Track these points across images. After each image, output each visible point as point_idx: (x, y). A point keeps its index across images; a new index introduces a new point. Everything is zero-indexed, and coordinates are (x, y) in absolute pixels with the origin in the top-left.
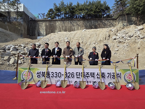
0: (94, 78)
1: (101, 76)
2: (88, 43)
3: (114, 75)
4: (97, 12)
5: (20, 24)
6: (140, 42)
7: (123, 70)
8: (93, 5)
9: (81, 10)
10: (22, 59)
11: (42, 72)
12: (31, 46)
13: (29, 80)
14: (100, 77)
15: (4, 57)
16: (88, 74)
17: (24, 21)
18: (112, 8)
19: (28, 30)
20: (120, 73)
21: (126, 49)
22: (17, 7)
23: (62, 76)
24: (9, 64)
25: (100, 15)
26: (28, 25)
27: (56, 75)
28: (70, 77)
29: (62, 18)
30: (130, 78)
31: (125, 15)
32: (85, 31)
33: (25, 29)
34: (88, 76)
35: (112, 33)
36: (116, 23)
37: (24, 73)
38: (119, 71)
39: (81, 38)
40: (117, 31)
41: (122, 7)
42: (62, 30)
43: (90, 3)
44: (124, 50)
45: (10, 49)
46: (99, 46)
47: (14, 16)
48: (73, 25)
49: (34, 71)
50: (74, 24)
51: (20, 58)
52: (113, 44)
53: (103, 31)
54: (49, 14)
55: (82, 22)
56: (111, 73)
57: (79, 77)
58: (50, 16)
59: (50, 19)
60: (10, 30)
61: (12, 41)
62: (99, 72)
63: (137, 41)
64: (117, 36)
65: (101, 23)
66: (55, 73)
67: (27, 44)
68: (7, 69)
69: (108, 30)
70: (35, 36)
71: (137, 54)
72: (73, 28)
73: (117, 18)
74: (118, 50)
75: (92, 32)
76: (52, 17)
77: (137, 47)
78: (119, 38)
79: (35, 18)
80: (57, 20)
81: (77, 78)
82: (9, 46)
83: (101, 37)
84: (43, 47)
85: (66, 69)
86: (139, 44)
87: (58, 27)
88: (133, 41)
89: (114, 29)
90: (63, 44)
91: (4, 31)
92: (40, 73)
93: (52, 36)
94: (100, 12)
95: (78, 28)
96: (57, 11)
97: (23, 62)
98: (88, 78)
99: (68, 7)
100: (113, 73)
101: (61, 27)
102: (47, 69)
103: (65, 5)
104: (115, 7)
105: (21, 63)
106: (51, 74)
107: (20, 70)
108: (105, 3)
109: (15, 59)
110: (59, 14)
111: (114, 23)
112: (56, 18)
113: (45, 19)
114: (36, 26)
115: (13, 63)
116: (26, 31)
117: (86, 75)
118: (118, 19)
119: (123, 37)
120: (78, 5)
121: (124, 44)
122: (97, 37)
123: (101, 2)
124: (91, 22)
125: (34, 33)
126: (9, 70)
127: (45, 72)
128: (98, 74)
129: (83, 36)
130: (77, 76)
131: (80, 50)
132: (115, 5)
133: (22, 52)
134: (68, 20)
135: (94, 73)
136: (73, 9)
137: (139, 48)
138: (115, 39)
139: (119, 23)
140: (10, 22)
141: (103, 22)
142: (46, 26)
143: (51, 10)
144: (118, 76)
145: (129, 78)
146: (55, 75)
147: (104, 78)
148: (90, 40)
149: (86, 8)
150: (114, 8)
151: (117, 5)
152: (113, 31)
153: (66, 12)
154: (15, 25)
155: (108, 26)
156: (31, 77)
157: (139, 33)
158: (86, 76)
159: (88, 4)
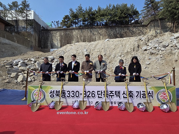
0: (119, 98)
1: (129, 95)
2: (112, 56)
3: (144, 94)
4: (123, 17)
5: (30, 35)
6: (177, 53)
7: (156, 87)
8: (117, 9)
9: (103, 15)
10: (32, 76)
11: (56, 91)
12: (43, 61)
13: (40, 100)
14: (127, 97)
15: (11, 74)
16: (111, 93)
17: (35, 30)
18: (141, 12)
19: (40, 41)
20: (152, 91)
21: (159, 61)
22: (27, 15)
23: (80, 95)
24: (17, 82)
25: (126, 21)
26: (39, 35)
27: (73, 94)
28: (90, 97)
29: (80, 26)
30: (165, 98)
31: (158, 20)
32: (108, 40)
33: (36, 39)
34: (112, 96)
35: (142, 43)
36: (146, 31)
37: (35, 93)
38: (151, 88)
39: (103, 49)
40: (148, 40)
41: (154, 11)
42: (80, 40)
43: (114, 6)
44: (157, 63)
45: (18, 64)
46: (125, 59)
47: (22, 25)
48: (93, 34)
49: (46, 89)
50: (95, 33)
51: (30, 75)
52: (144, 56)
53: (130, 40)
54: (65, 22)
55: (104, 30)
56: (140, 91)
57: (101, 96)
58: (66, 24)
59: (65, 27)
60: (18, 42)
61: (20, 54)
62: (126, 90)
63: (174, 52)
64: (149, 46)
65: (128, 31)
66: (72, 92)
67: (38, 58)
68: (15, 87)
69: (137, 39)
70: (47, 48)
71: (174, 67)
72: (94, 37)
73: (149, 24)
74: (150, 64)
75: (117, 42)
76: (68, 25)
77: (174, 60)
78: (151, 48)
79: (48, 26)
80: (73, 29)
81: (99, 97)
82: (17, 61)
83: (128, 48)
84: (57, 61)
85: (84, 87)
86: (176, 55)
87: (75, 37)
88: (168, 52)
89: (144, 38)
90: (81, 57)
91: (11, 43)
92: (54, 92)
93: (68, 48)
94: (126, 17)
95: (100, 37)
96: (74, 17)
97: (33, 80)
98: (112, 98)
99: (87, 12)
100: (143, 92)
101: (78, 37)
102: (62, 87)
103: (84, 11)
104: (145, 11)
105: (31, 81)
106: (66, 93)
107: (30, 88)
108: (132, 6)
109: (24, 76)
110: (76, 21)
111: (145, 30)
112: (72, 26)
113: (60, 27)
114: (49, 36)
115: (21, 81)
116: (37, 42)
117: (110, 94)
118: (149, 26)
119: (156, 47)
120: (99, 10)
121: (157, 56)
122: (124, 47)
123: (127, 6)
124: (116, 30)
125: (47, 45)
126: (17, 89)
127: (59, 91)
128: (124, 93)
129: (106, 47)
130: (98, 96)
131: (102, 64)
132: (144, 9)
133: (32, 68)
134: (88, 28)
135: (119, 91)
136: (93, 14)
137: (176, 61)
138: (146, 50)
139: (150, 30)
140: (18, 33)
141: (130, 30)
142: (61, 36)
143: (66, 17)
144: (150, 95)
145: (163, 98)
146: (71, 95)
147: (133, 98)
148: (114, 52)
149: (108, 13)
150: (144, 13)
151: (148, 8)
152: (144, 40)
153: (85, 18)
154: (24, 35)
155: (137, 34)
156: (42, 97)
157: (175, 42)
158: (109, 96)
159: (111, 8)
